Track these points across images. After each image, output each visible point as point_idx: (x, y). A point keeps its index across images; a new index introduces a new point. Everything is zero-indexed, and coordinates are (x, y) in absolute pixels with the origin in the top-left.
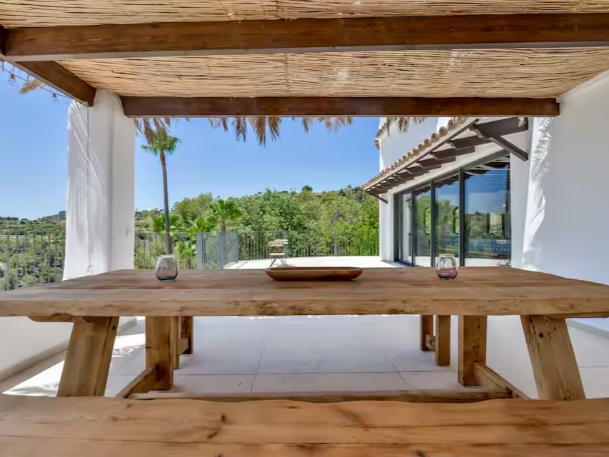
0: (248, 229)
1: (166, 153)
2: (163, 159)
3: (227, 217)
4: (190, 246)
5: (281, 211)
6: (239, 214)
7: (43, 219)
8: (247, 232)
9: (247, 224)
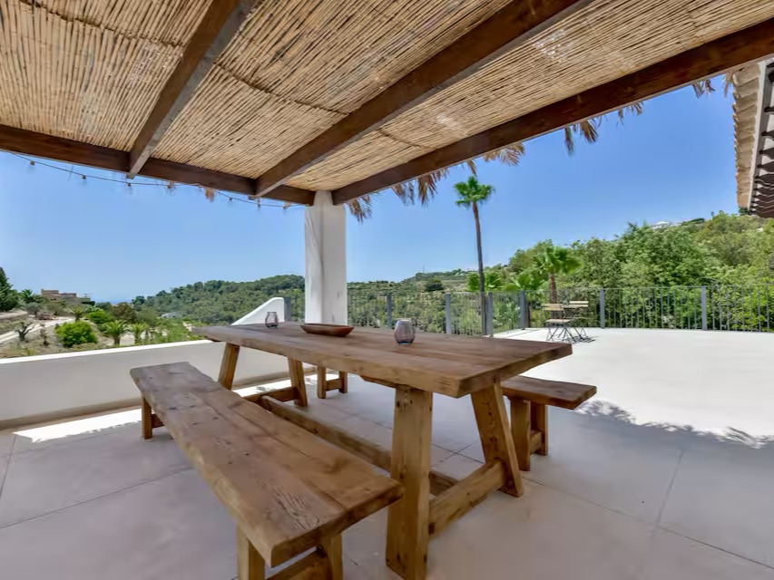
0: (593, 285)
1: (478, 204)
2: (476, 211)
3: (557, 271)
4: (513, 307)
5: (654, 254)
6: (574, 264)
7: (404, 282)
8: (590, 290)
9: (590, 278)
